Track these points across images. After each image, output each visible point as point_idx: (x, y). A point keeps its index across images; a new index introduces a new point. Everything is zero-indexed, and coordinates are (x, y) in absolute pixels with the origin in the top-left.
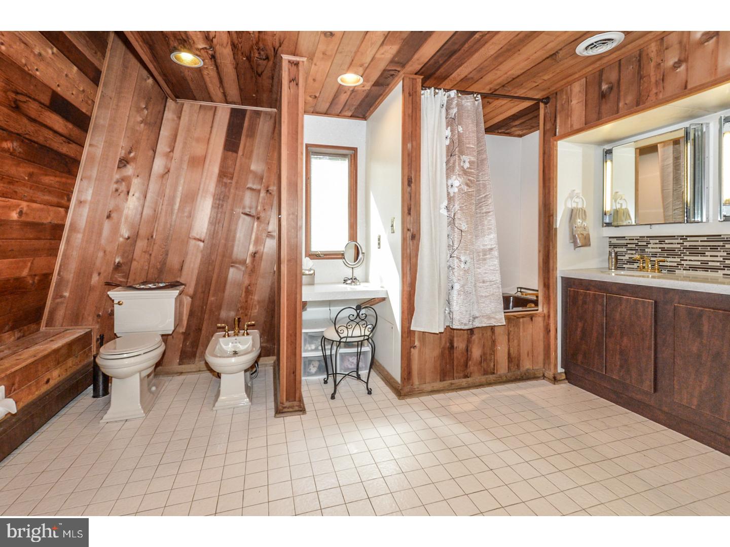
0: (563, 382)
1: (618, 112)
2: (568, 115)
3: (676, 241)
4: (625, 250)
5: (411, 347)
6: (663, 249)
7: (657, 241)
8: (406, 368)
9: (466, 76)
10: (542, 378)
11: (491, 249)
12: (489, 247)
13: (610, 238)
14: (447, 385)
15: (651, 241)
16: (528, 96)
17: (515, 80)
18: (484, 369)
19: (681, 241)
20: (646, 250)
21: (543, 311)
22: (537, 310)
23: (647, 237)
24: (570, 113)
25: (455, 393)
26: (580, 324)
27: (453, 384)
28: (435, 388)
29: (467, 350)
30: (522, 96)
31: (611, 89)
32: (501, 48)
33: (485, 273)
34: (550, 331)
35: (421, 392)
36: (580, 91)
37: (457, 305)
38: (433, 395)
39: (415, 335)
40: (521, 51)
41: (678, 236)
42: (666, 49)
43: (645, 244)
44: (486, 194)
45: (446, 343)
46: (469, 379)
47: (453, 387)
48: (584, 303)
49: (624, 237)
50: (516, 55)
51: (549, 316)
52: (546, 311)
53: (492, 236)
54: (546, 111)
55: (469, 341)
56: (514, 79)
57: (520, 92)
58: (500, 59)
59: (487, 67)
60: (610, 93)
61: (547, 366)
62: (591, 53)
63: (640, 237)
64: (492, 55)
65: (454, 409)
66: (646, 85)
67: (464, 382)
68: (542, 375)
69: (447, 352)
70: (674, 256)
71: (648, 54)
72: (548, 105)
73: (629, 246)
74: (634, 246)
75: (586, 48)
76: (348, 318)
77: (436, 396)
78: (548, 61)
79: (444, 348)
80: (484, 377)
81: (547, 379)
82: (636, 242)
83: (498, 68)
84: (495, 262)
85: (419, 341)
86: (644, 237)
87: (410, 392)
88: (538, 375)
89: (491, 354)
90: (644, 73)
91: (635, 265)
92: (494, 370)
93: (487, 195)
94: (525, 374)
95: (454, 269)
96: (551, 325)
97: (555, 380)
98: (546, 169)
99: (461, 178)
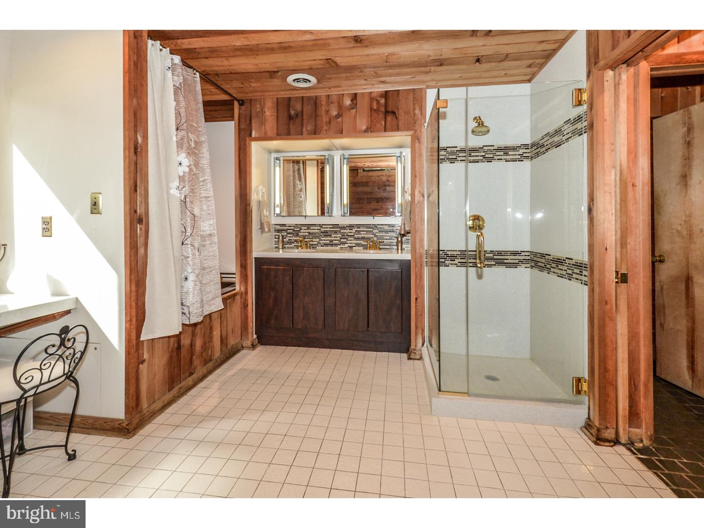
0: (258, 346)
1: (302, 134)
2: (263, 122)
3: (317, 228)
4: (286, 234)
5: (139, 364)
6: (309, 233)
7: (306, 228)
8: (134, 394)
9: (195, 49)
10: (242, 349)
11: (210, 235)
12: (208, 233)
13: (275, 225)
14: (176, 392)
15: (303, 228)
16: (229, 91)
17: (231, 75)
18: (204, 359)
19: (319, 228)
20: (300, 234)
21: (240, 289)
22: (235, 290)
23: (300, 225)
24: (264, 121)
25: (185, 396)
26: (273, 294)
27: (181, 388)
28: (166, 402)
29: (192, 345)
30: (226, 89)
31: (297, 115)
32: (248, 45)
33: (206, 260)
34: (247, 306)
35: (152, 414)
36: (272, 107)
37: (193, 297)
38: (165, 410)
39: (143, 346)
40: (258, 57)
41: (318, 225)
42: (331, 103)
43: (299, 229)
44: (204, 178)
45: (174, 344)
46: (194, 375)
47: (182, 391)
48: (276, 276)
49: (285, 225)
50: (253, 56)
51: (246, 293)
52: (243, 289)
53: (211, 222)
54: (241, 111)
55: (194, 335)
56: (231, 73)
57: (225, 87)
58: (238, 53)
59: (222, 52)
60: (296, 118)
61: (244, 337)
62: (296, 84)
63: (296, 225)
64: (235, 46)
65: (203, 410)
66: (320, 122)
67: (190, 381)
68: (241, 346)
69: (175, 354)
70: (315, 238)
71: (321, 101)
72: (242, 107)
73: (288, 231)
74: (292, 231)
75: (294, 80)
76: (44, 353)
77: (171, 410)
78: (267, 74)
79: (172, 350)
80: (205, 367)
81: (246, 349)
82: (293, 228)
83: (229, 58)
84: (214, 248)
85: (148, 351)
86: (298, 225)
87: (140, 421)
88: (239, 348)
89: (210, 342)
90: (318, 113)
91: (293, 245)
92: (211, 357)
93: (205, 180)
94: (232, 351)
95: (188, 257)
96: (249, 300)
97: (253, 347)
98: (242, 163)
99: (190, 157)
